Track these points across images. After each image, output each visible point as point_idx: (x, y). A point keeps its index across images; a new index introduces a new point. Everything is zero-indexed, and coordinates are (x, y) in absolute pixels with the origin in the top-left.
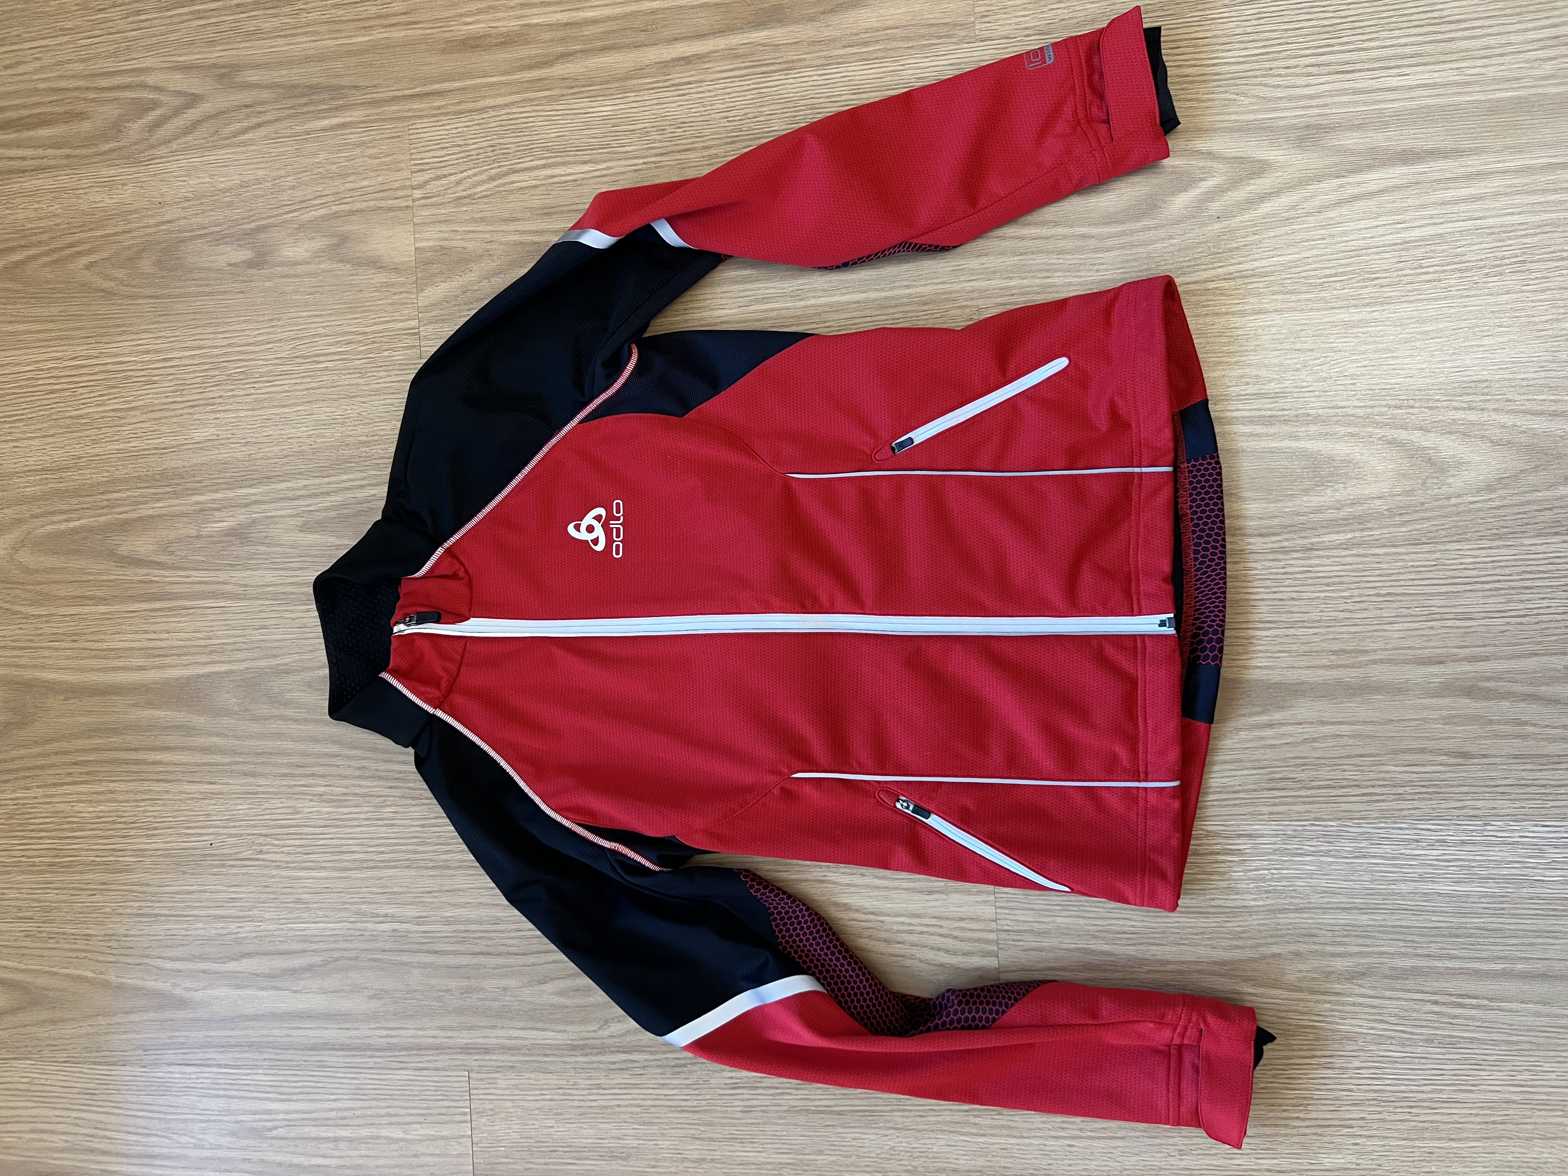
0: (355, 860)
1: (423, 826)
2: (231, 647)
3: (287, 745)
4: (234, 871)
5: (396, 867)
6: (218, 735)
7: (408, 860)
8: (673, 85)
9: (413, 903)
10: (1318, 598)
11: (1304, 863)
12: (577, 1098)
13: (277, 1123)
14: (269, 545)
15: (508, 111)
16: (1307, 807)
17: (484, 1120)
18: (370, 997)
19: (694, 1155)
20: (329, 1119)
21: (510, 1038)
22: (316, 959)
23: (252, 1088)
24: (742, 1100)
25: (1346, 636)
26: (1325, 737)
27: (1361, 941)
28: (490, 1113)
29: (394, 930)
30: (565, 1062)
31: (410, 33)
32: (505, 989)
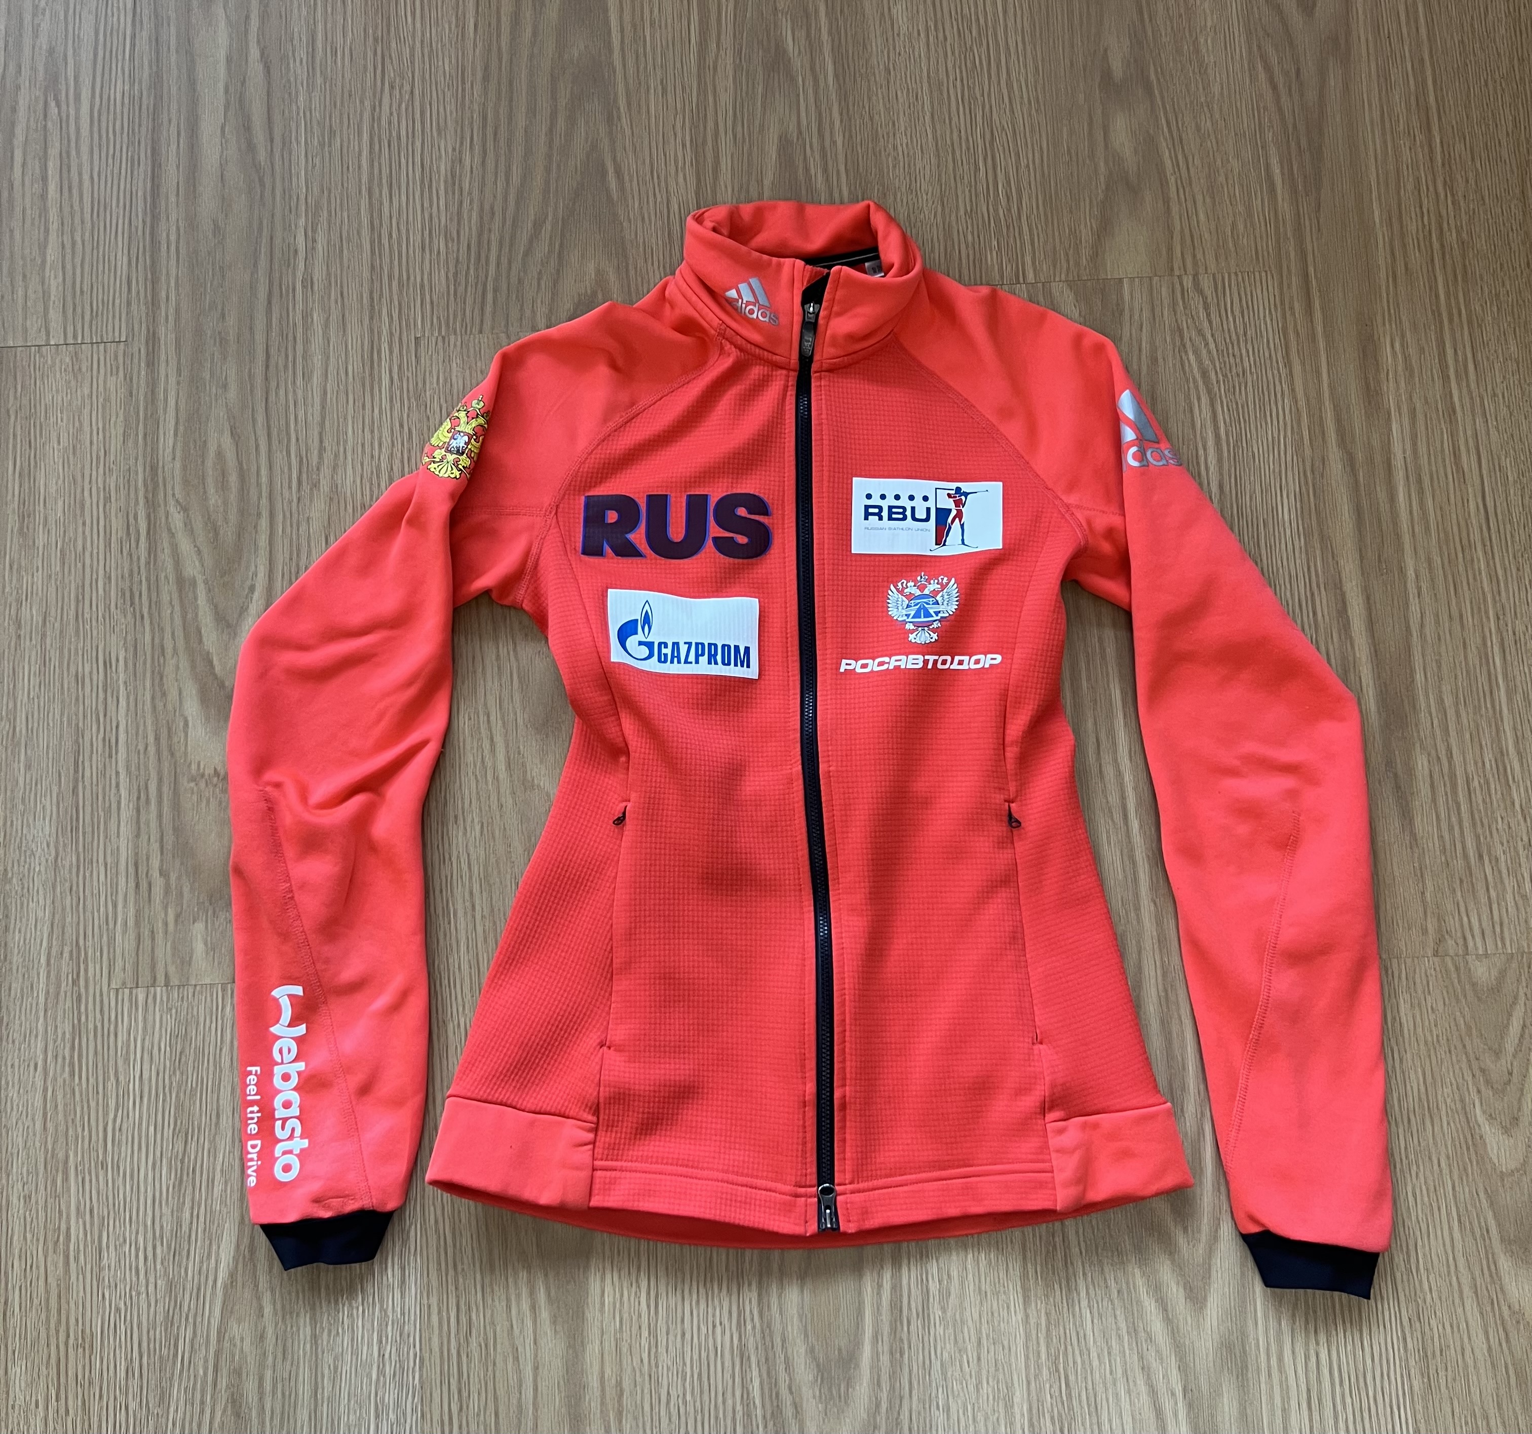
0: (381, 204)
1: (422, 286)
2: (641, 50)
3: (521, 121)
4: (370, 54)
5: (373, 252)
6: (535, 34)
7: (381, 267)
8: (1312, 595)
9: (329, 274)
10: (684, 1364)
11: (370, 1345)
12: (94, 473)
13: (64, 107)
14: (765, 96)
15: (1286, 392)
16: (436, 1349)
17: (67, 360)
18: (215, 222)
19: (25, 612)
20: (69, 171)
21: (166, 391)
22: (262, 155)
23: (106, 76)
24: (91, 673)
25: (639, 1397)
26: (519, 1371)
27: (278, 1411)
28: (76, 367)
29: (296, 251)
30: (137, 459)
31: (1383, 274)
32: (225, 386)
